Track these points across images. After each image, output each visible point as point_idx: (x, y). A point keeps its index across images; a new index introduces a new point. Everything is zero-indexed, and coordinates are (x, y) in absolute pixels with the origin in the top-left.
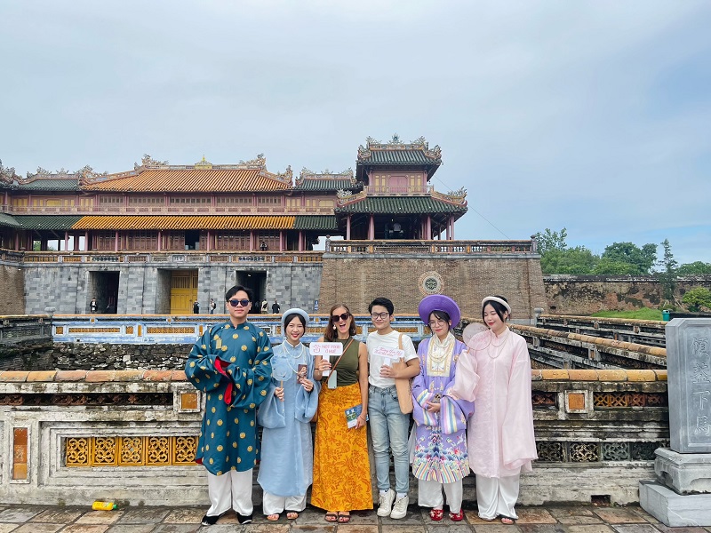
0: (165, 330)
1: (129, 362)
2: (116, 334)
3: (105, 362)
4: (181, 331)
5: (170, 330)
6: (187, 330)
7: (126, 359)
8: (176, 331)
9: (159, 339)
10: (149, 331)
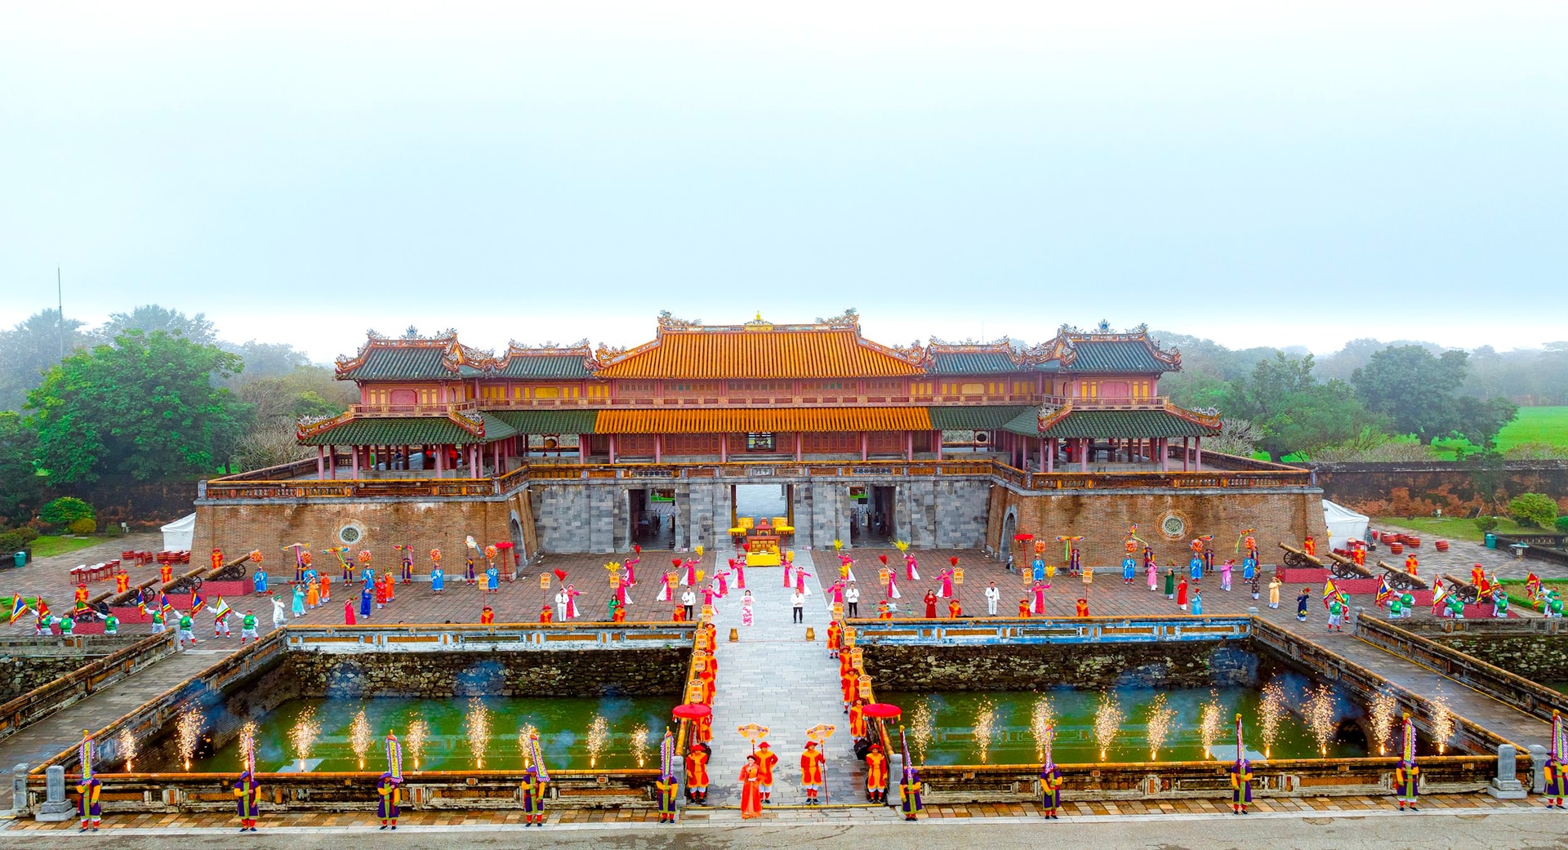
0: (964, 633)
1: (934, 663)
2: (913, 637)
3: (910, 663)
4: (982, 633)
5: (971, 633)
6: (989, 633)
7: (931, 659)
8: (977, 633)
9: (960, 640)
10: (948, 633)
